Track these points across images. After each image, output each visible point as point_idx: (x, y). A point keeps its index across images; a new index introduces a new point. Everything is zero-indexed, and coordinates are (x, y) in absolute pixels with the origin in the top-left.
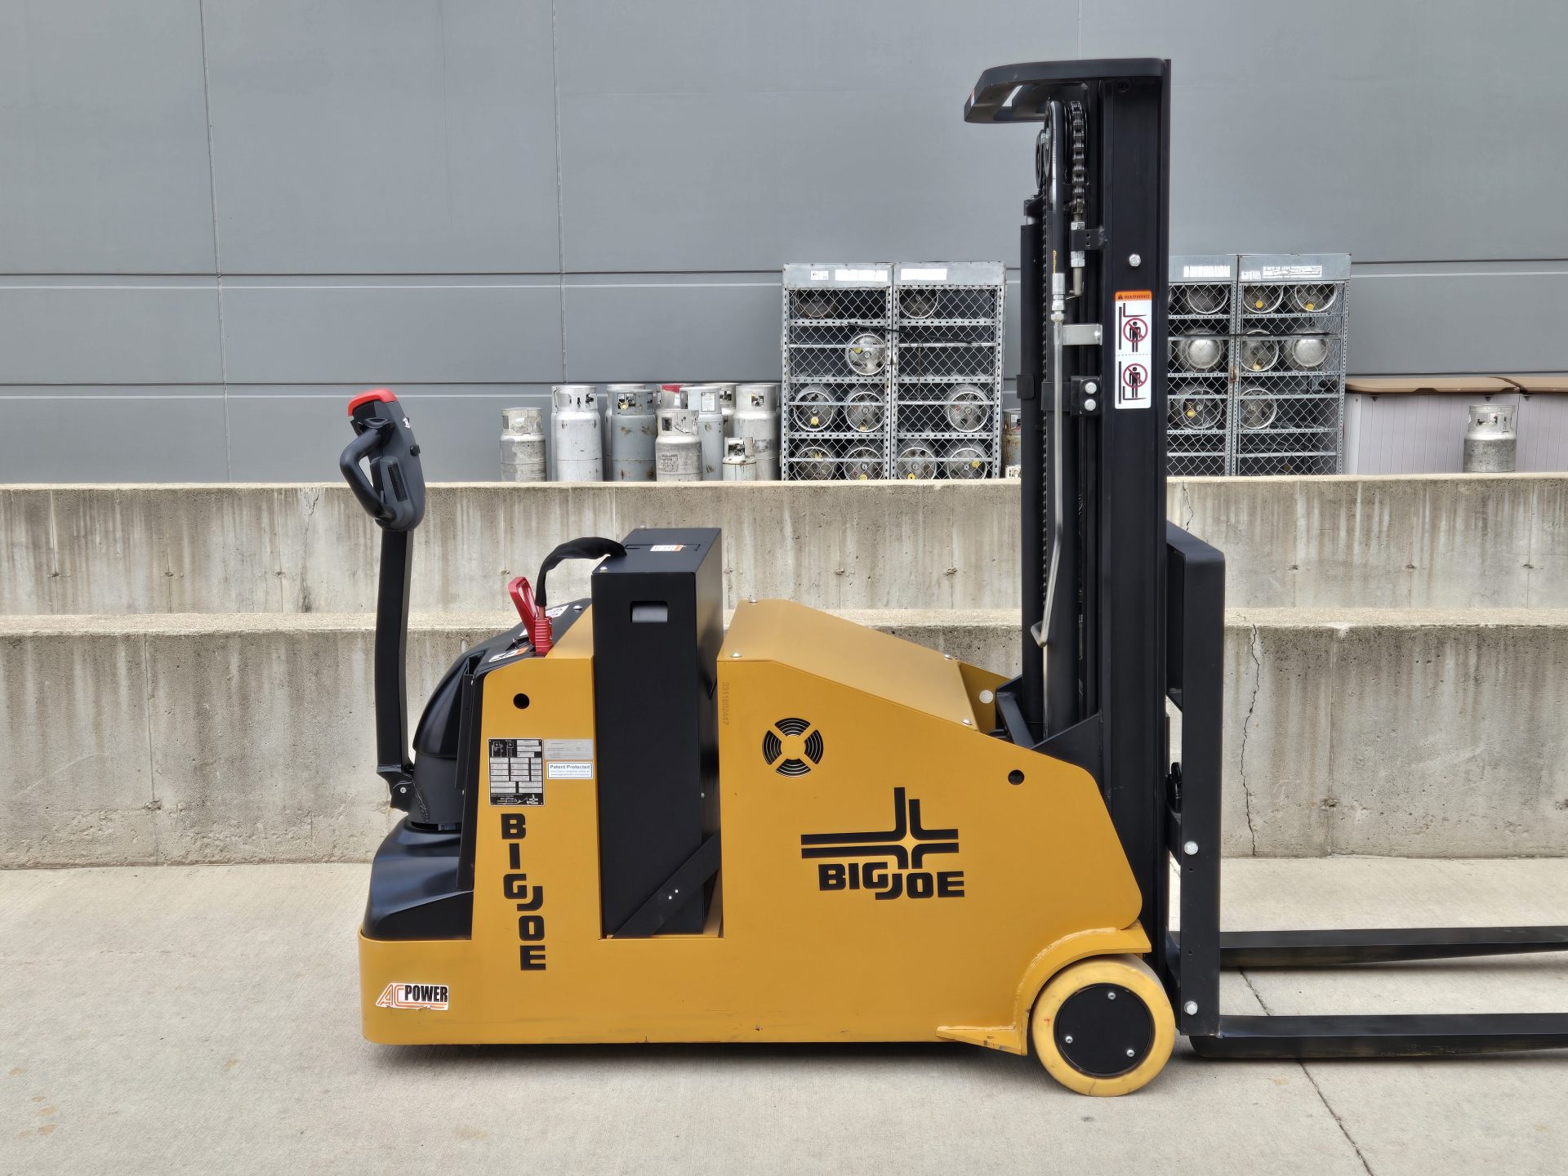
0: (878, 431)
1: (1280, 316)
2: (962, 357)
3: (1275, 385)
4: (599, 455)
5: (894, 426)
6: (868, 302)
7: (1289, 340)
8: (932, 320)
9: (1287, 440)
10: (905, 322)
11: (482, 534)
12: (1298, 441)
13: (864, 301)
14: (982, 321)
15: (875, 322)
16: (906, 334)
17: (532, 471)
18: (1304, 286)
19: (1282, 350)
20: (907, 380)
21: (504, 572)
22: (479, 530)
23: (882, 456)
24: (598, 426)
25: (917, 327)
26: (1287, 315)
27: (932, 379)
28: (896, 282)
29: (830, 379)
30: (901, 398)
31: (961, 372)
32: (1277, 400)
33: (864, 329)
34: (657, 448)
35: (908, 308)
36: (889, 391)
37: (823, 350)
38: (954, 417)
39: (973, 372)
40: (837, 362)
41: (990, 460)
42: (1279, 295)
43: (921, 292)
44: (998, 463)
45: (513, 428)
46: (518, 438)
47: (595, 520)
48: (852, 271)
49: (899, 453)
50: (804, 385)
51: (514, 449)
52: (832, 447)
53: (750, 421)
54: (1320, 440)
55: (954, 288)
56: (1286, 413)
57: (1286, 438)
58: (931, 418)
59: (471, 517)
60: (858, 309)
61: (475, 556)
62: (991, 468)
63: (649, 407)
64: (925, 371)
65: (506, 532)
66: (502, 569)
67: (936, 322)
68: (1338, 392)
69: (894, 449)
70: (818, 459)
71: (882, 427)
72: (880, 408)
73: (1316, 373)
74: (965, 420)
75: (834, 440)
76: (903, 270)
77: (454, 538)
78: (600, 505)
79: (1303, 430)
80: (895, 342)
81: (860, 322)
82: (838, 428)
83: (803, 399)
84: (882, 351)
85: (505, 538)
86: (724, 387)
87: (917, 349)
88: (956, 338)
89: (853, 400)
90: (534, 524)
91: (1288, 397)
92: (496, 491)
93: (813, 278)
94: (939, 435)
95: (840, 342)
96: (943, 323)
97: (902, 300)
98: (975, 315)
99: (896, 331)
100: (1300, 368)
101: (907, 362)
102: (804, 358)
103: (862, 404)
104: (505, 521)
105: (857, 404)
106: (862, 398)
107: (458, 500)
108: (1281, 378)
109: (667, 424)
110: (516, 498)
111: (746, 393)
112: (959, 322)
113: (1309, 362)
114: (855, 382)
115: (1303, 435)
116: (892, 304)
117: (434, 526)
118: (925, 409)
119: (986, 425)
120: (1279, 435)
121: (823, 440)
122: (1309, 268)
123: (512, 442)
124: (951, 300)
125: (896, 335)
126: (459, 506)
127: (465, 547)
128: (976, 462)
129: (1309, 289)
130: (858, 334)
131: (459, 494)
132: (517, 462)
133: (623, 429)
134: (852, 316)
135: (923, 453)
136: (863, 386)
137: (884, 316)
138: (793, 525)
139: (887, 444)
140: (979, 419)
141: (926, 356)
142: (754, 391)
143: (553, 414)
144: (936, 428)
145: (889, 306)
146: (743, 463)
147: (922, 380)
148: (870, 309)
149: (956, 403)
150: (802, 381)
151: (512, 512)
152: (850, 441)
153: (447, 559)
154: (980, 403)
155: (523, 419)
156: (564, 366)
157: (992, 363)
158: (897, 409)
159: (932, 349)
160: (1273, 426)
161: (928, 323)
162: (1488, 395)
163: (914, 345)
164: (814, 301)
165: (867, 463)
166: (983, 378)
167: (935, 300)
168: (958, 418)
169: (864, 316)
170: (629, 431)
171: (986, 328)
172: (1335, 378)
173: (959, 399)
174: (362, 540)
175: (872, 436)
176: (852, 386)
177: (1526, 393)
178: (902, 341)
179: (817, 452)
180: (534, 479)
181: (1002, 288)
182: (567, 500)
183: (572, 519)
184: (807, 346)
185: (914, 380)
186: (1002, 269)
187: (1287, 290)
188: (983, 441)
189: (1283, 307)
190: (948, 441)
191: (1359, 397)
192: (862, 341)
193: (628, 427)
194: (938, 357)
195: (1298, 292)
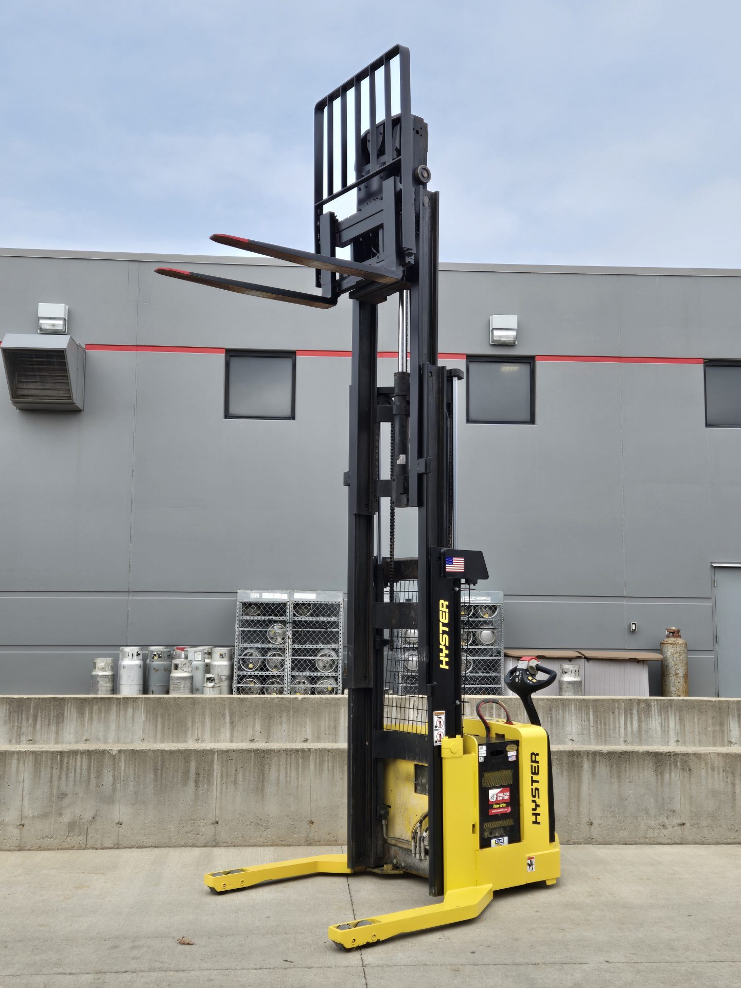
0: (282, 671)
1: (472, 619)
2: (323, 635)
3: (471, 652)
4: (141, 682)
5: (289, 669)
6: (278, 609)
7: (478, 631)
8: (309, 618)
9: (478, 679)
10: (296, 619)
11: (76, 720)
12: (483, 680)
13: (276, 608)
14: (333, 619)
15: (281, 618)
16: (296, 624)
17: (107, 691)
18: (482, 606)
19: (474, 635)
20: (296, 646)
21: (86, 740)
22: (75, 719)
23: (283, 683)
24: (142, 667)
25: (301, 621)
26: (476, 619)
27: (309, 646)
28: (291, 600)
29: (259, 645)
30: (293, 655)
31: (323, 642)
32: (473, 659)
33: (276, 622)
34: (170, 678)
35: (297, 612)
36: (287, 651)
37: (255, 632)
38: (320, 665)
39: (328, 643)
40: (264, 638)
41: (337, 686)
42: (471, 610)
43: (303, 604)
44: (340, 688)
45: (98, 668)
46: (100, 673)
47: (133, 714)
48: (271, 594)
49: (292, 682)
50: (246, 649)
51: (98, 679)
52: (259, 679)
53: (218, 666)
54: (494, 679)
55: (319, 603)
56: (477, 666)
57: (477, 678)
58: (307, 665)
59: (72, 712)
60: (273, 612)
61: (72, 731)
62: (337, 690)
63: (168, 658)
64: (305, 642)
65: (88, 720)
66: (85, 738)
67: (311, 619)
68: (500, 656)
69: (289, 680)
70: (252, 685)
71: (284, 670)
72: (283, 660)
73: (490, 647)
74: (324, 667)
75: (260, 676)
76: (295, 594)
77: (63, 723)
78: (136, 706)
79: (485, 674)
80: (291, 628)
81: (274, 618)
82: (262, 669)
83: (246, 655)
84: (284, 633)
85: (88, 722)
86: (207, 649)
87: (301, 631)
88: (320, 627)
89: (270, 656)
90: (103, 715)
91: (477, 658)
92: (85, 699)
93: (251, 597)
94: (312, 674)
95: (264, 628)
96: (314, 619)
97: (295, 608)
98: (329, 616)
99: (291, 623)
100: (482, 644)
101: (297, 638)
102: (246, 635)
103: (274, 658)
104: (89, 714)
105: (272, 658)
106: (274, 655)
107: (66, 704)
108: (474, 649)
109: (176, 667)
110: (95, 703)
111: (217, 651)
112: (322, 619)
113: (487, 642)
114: (271, 647)
115: (486, 676)
116: (290, 610)
117: (53, 716)
118: (305, 661)
119: (335, 669)
120: (474, 676)
121: (254, 676)
122: (484, 598)
123: (98, 676)
124: (318, 608)
125: (291, 625)
126: (66, 706)
127: (68, 727)
128: (330, 687)
129: (486, 607)
130: (273, 624)
131: (67, 701)
132: (99, 686)
133: (154, 669)
134: (270, 615)
135: (304, 683)
136: (275, 649)
137: (286, 615)
138: (230, 716)
139: (286, 678)
140: (331, 666)
141: (305, 635)
142: (221, 651)
143: (120, 661)
144: (310, 670)
145: (288, 611)
146: (213, 687)
147: (304, 647)
148: (279, 612)
149: (320, 658)
150: (245, 646)
151: (92, 709)
152: (267, 676)
153: (58, 733)
154: (332, 658)
155: (103, 664)
156: (127, 637)
157: (337, 639)
158: (291, 660)
159: (309, 632)
160: (471, 672)
161: (307, 619)
162: (570, 659)
163: (300, 630)
164: (252, 608)
165: (276, 687)
166: (333, 646)
167: (310, 608)
168: (321, 665)
169: (276, 615)
170: (157, 670)
171: (335, 622)
172: (499, 649)
173: (322, 656)
174: (16, 724)
175: (279, 674)
176: (269, 649)
177: (588, 659)
178: (294, 628)
179: (251, 681)
180: (107, 694)
181: (342, 603)
182: (120, 704)
183: (122, 713)
184: (248, 629)
185: (300, 646)
186: (342, 595)
187: (475, 607)
188: (333, 677)
189: (474, 614)
190: (316, 677)
191: (511, 659)
192: (275, 627)
193: (157, 668)
194: (311, 635)
195: (481, 608)
